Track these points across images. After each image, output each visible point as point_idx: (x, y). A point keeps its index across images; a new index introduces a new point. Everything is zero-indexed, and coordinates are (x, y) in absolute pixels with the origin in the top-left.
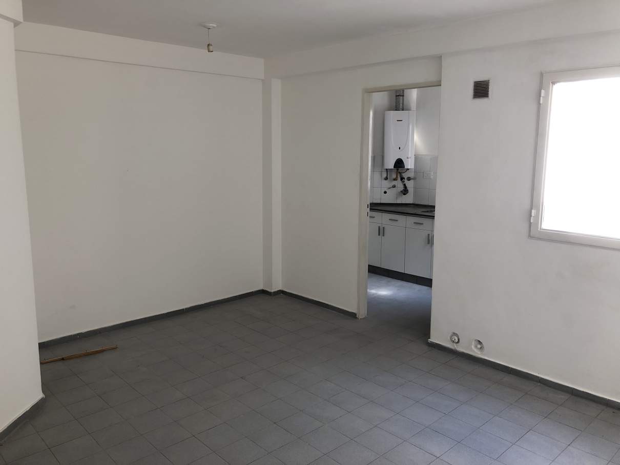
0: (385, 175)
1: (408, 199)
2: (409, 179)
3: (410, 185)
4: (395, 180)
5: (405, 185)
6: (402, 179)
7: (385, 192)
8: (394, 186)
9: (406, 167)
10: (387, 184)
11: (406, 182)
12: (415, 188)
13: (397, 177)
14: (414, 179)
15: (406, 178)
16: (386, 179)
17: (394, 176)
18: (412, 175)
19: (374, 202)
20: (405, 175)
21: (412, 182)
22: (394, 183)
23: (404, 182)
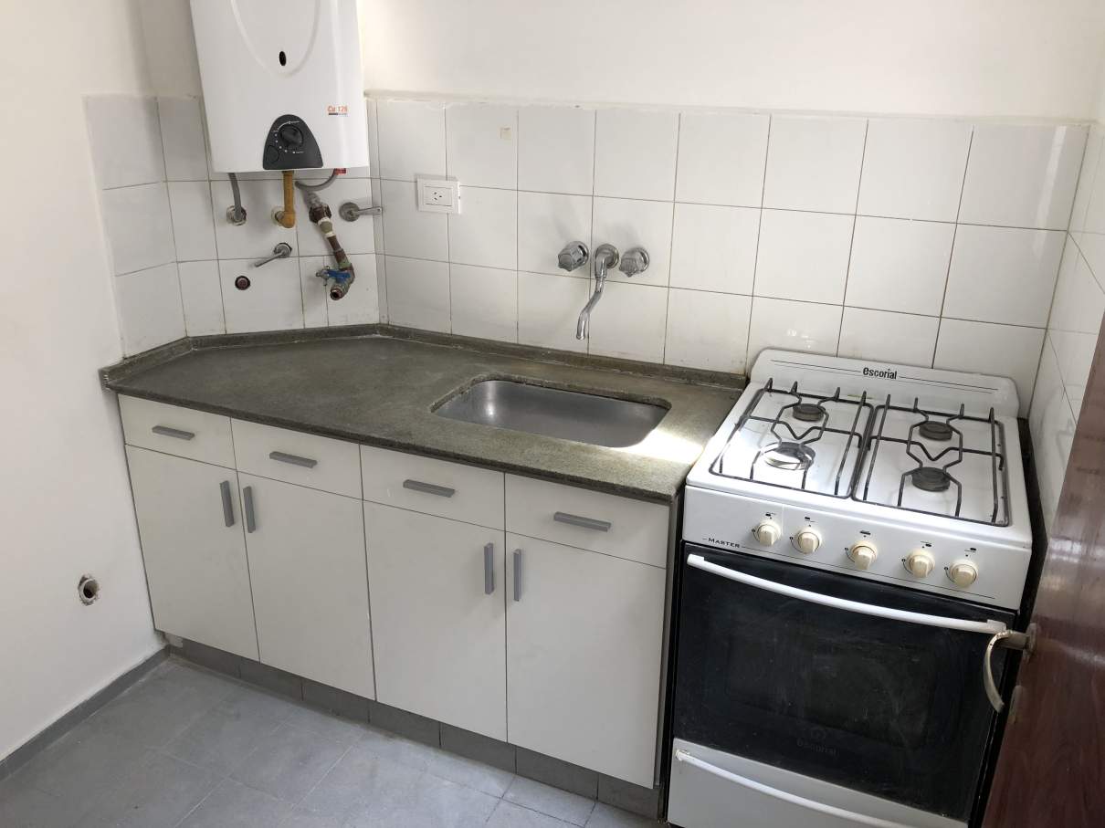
0: (226, 201)
1: (360, 307)
2: (350, 212)
3: (357, 239)
4: (284, 219)
5: (333, 242)
6: (317, 214)
7: (242, 284)
8: (283, 252)
9: (329, 163)
10: (245, 243)
11: (339, 227)
12: (383, 255)
13: (289, 208)
14: (376, 209)
15: (334, 211)
16: (238, 215)
17: (276, 202)
18: (360, 193)
19: (191, 334)
20: (332, 198)
21: (364, 225)
22: (280, 234)
23: (324, 229)
